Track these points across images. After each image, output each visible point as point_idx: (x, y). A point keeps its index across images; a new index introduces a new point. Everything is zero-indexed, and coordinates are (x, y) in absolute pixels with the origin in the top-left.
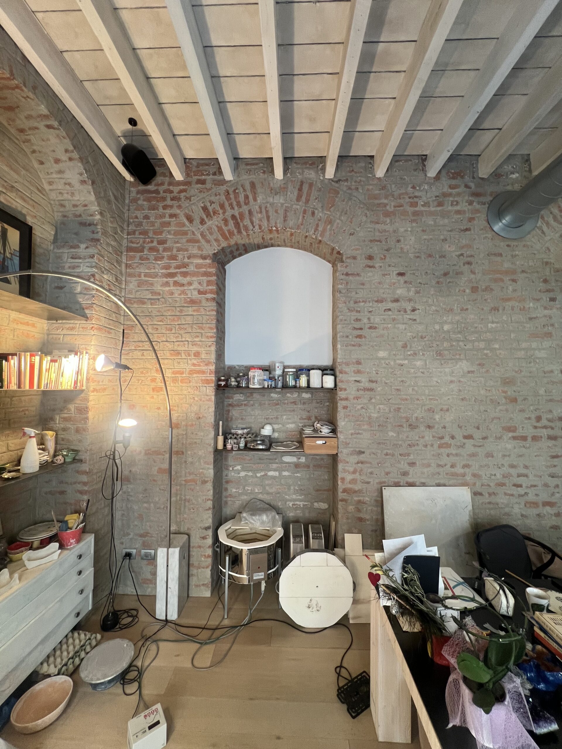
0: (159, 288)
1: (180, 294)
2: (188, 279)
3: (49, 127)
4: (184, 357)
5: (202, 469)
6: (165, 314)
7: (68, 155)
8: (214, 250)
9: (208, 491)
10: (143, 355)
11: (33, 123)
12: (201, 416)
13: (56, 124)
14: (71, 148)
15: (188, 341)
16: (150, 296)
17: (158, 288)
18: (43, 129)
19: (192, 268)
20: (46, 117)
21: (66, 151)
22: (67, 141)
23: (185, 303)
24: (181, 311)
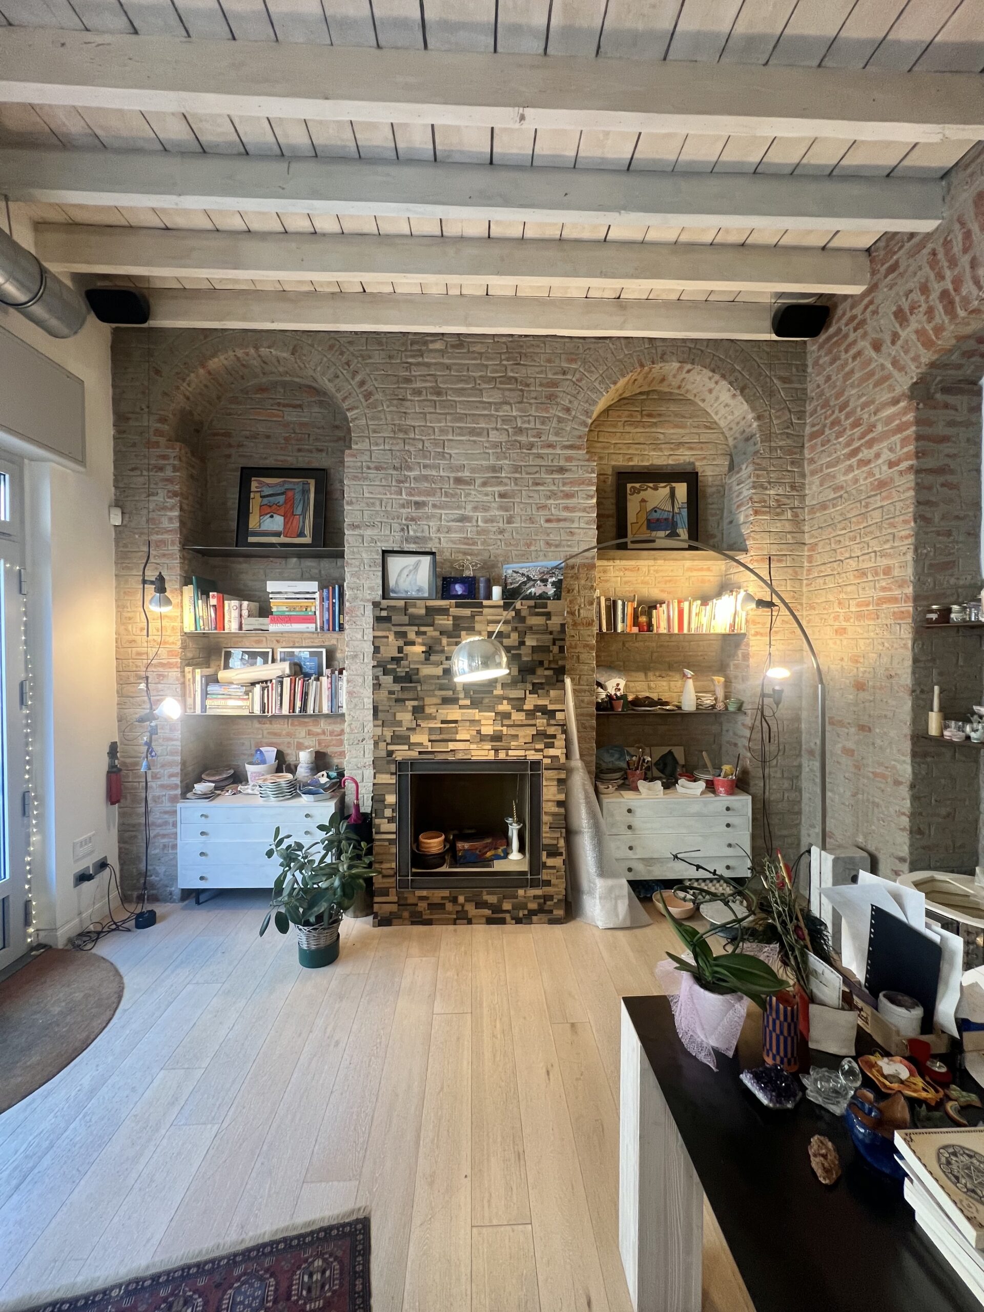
0: (843, 478)
1: (866, 478)
2: (876, 448)
3: (689, 371)
4: (870, 578)
5: (895, 760)
6: (849, 515)
7: (713, 381)
8: (912, 378)
9: (903, 799)
10: (825, 583)
11: (681, 377)
12: (893, 674)
13: (689, 366)
14: (711, 374)
15: (875, 552)
16: (832, 496)
17: (841, 479)
18: (687, 375)
19: (880, 428)
20: (681, 368)
21: (710, 378)
22: (705, 371)
23: (872, 490)
24: (866, 506)
